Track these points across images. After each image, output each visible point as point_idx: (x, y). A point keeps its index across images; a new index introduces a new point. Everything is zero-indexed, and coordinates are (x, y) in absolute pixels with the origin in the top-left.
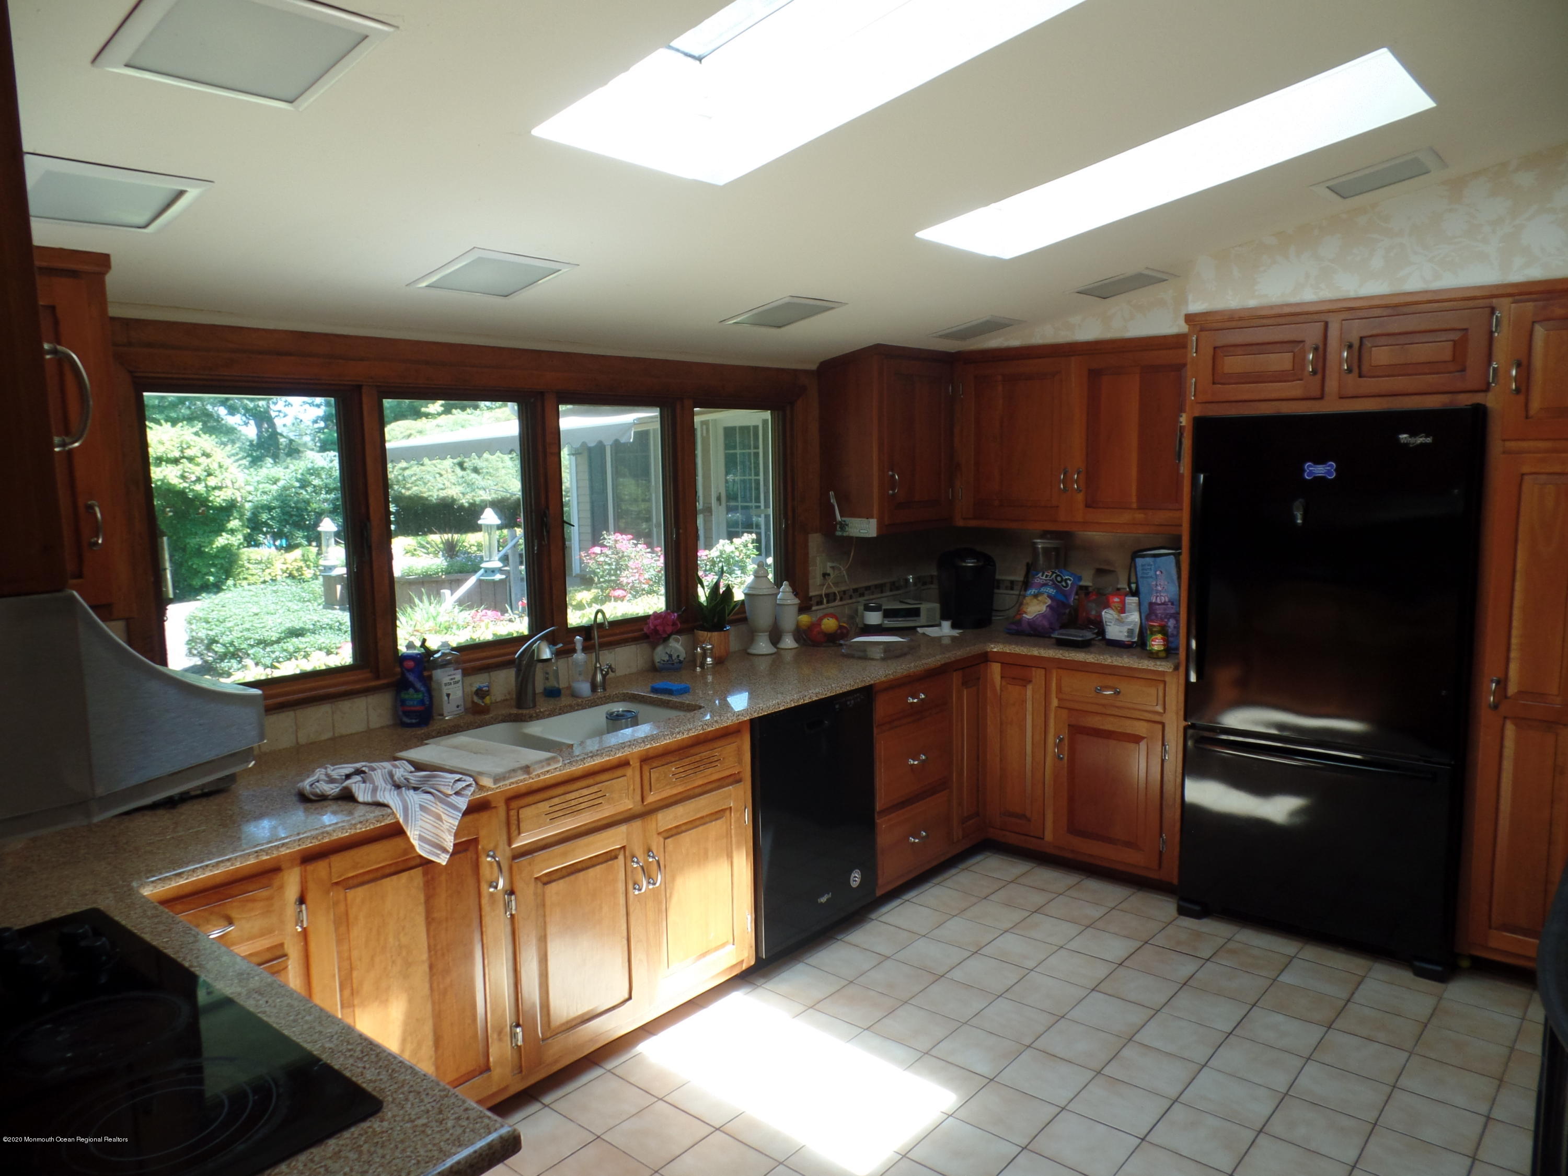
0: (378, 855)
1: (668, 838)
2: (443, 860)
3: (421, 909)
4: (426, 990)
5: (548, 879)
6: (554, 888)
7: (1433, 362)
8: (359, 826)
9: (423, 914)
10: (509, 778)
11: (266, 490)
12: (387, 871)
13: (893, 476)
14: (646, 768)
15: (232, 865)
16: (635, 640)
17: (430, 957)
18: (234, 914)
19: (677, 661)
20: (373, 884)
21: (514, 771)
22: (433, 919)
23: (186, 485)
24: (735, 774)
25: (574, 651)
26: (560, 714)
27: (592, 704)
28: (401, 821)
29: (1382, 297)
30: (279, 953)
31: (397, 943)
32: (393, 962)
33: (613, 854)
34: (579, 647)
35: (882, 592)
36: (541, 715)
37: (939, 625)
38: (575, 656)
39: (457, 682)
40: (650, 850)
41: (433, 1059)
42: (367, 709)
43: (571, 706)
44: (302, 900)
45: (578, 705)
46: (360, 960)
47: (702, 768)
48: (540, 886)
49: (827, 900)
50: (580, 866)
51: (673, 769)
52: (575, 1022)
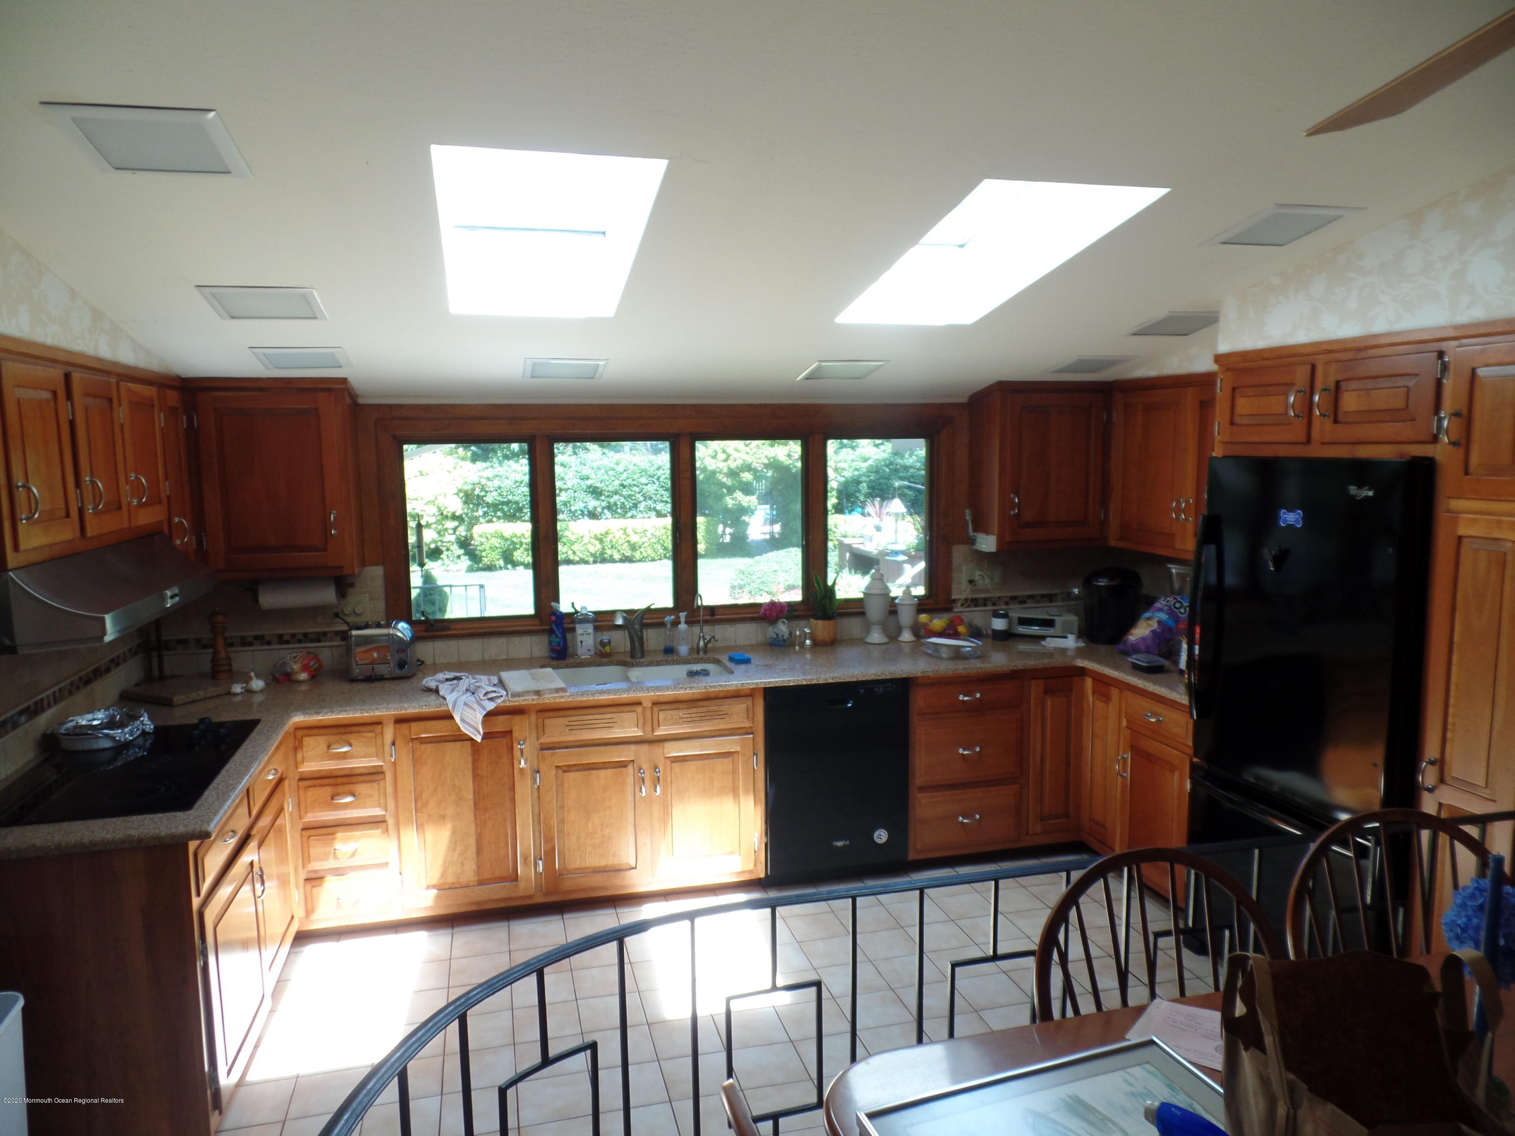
0: (439, 728)
1: (674, 762)
2: (479, 739)
3: (470, 766)
4: (472, 818)
5: (568, 769)
6: (571, 776)
7: (1392, 410)
8: (424, 707)
9: (471, 770)
10: (523, 696)
11: (858, 467)
12: (448, 738)
13: (1014, 498)
14: (656, 709)
15: (347, 714)
16: (753, 619)
17: (475, 798)
18: (353, 742)
19: (782, 639)
20: (437, 744)
21: (528, 692)
22: (477, 775)
23: (791, 462)
24: (746, 728)
25: (679, 623)
26: (656, 665)
27: (686, 661)
28: (450, 709)
29: (1354, 339)
30: (380, 770)
31: (452, 784)
32: (450, 794)
33: (624, 764)
34: (683, 619)
35: (1051, 601)
36: (641, 664)
37: (1065, 637)
38: (680, 626)
39: (589, 634)
40: (656, 768)
41: (475, 861)
43: (667, 661)
44: (394, 744)
45: (673, 661)
46: (428, 788)
47: (709, 717)
48: (560, 771)
49: (844, 846)
50: (594, 766)
51: (681, 714)
52: (587, 871)
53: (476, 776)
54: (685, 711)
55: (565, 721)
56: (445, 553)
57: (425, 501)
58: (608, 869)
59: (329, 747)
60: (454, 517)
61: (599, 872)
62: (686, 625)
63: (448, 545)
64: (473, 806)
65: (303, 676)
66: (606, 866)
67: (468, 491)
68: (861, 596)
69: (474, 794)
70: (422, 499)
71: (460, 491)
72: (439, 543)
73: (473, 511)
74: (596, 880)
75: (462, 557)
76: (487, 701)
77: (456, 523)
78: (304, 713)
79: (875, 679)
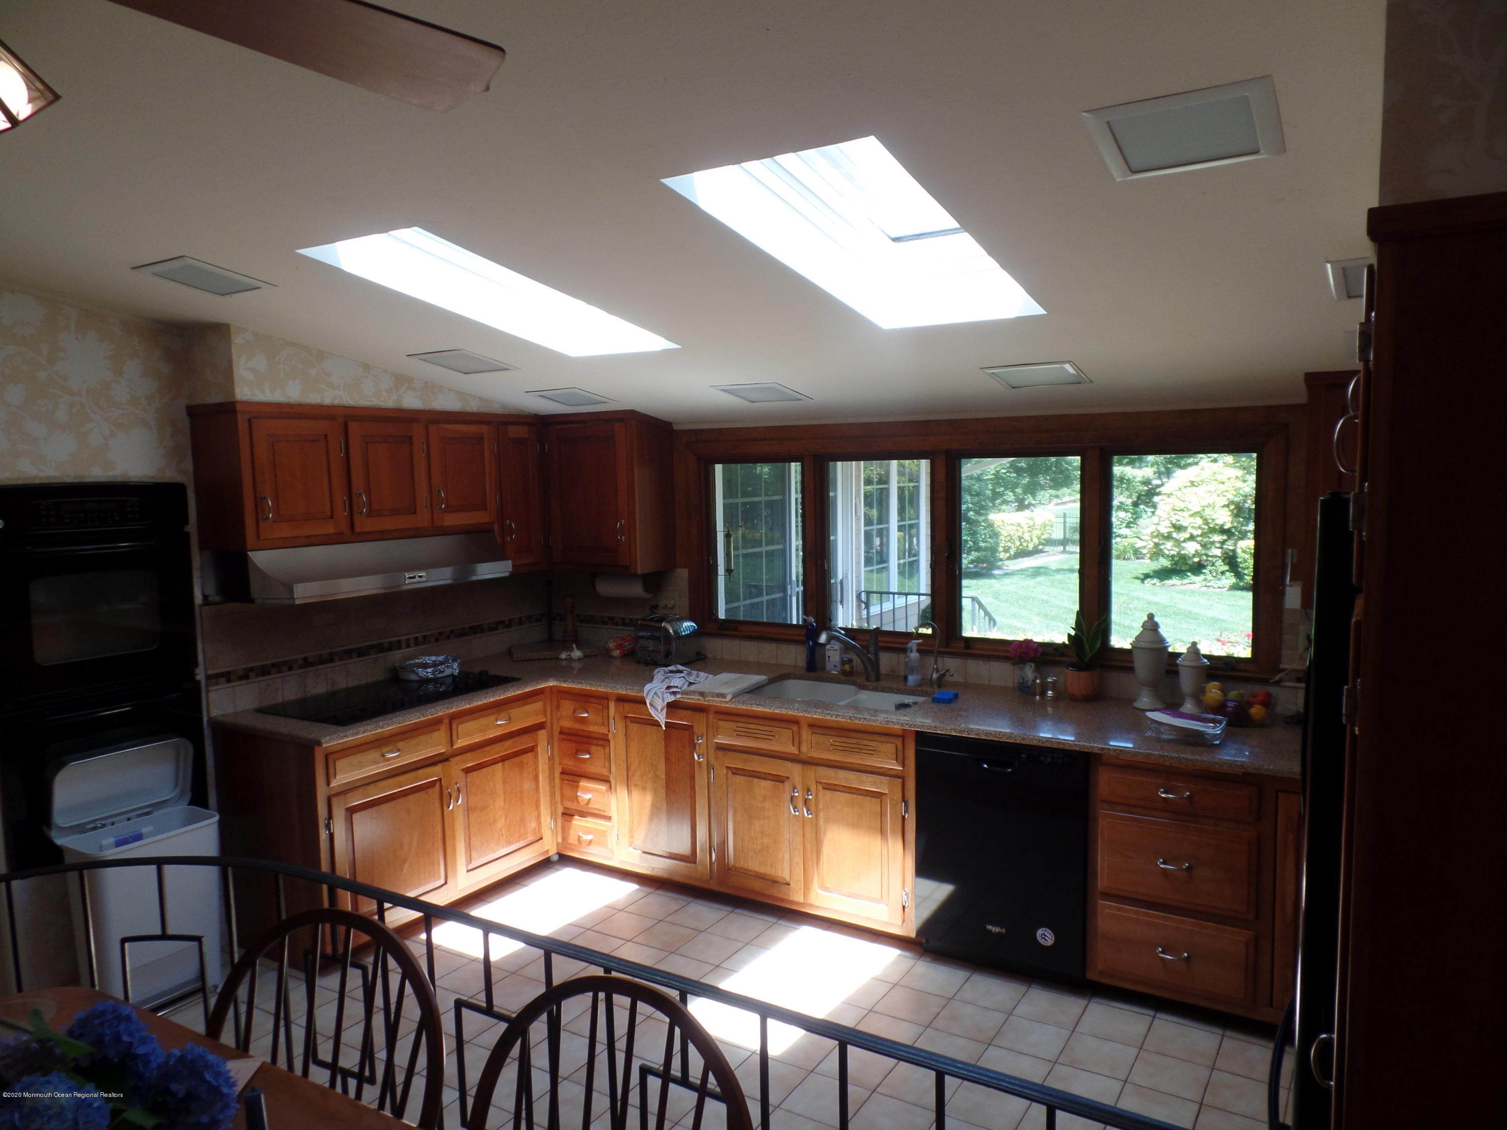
0: (638, 711)
1: (825, 789)
2: (663, 726)
3: (663, 750)
4: (664, 795)
5: (737, 771)
6: (739, 778)
8: (631, 692)
9: (664, 754)
10: (690, 695)
12: (644, 721)
14: (810, 731)
17: (666, 778)
18: (589, 710)
19: (1025, 685)
20: (636, 724)
24: (896, 771)
26: (881, 691)
27: (904, 692)
28: (644, 696)
30: (606, 738)
31: (651, 762)
32: (649, 770)
33: (781, 778)
34: (915, 648)
36: (868, 687)
40: (809, 790)
42: (796, 653)
43: (892, 688)
44: (615, 718)
45: (897, 689)
47: (858, 750)
48: (730, 772)
49: (999, 933)
50: (756, 774)
51: (831, 741)
52: (750, 873)
53: (667, 759)
54: (836, 739)
55: (733, 725)
56: (1209, 568)
57: (1191, 513)
58: (767, 878)
59: (574, 711)
60: (1223, 531)
61: (760, 878)
62: (918, 654)
63: (1214, 560)
64: (665, 785)
65: (617, 653)
66: (765, 874)
67: (1239, 503)
68: (1129, 647)
69: (666, 775)
70: (1189, 510)
71: (1232, 502)
72: (1205, 557)
73: (1242, 525)
74: (757, 885)
75: (1228, 574)
76: (668, 694)
77: (1225, 537)
78: (558, 680)
79: (1037, 744)
